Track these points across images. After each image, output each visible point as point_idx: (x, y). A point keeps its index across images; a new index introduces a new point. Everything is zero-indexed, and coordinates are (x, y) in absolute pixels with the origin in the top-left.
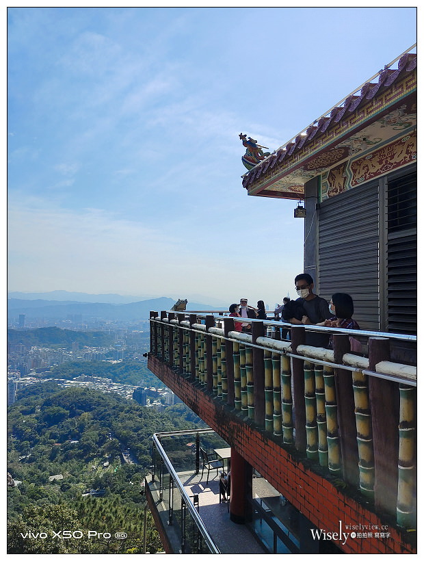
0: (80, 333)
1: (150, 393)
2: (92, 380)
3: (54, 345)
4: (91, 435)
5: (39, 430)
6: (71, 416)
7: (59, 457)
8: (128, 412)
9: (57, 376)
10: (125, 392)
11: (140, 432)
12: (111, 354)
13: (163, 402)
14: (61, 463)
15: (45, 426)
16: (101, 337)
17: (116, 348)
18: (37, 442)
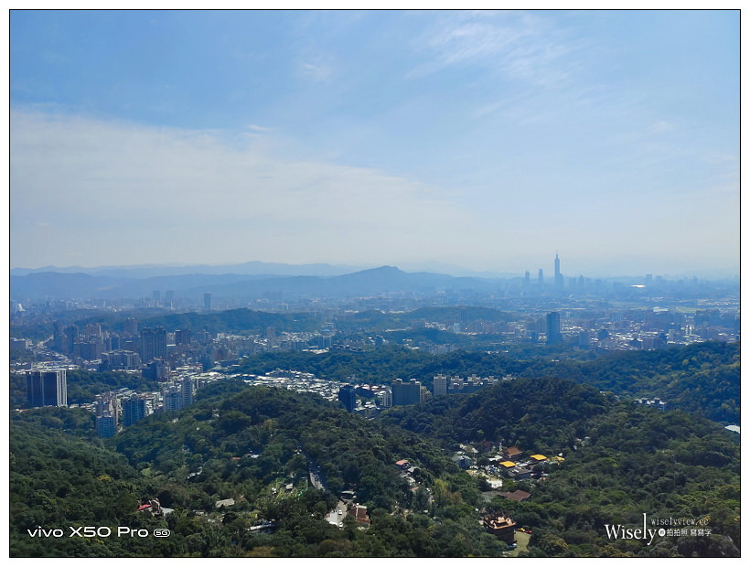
0: (277, 315)
1: (362, 392)
2: (290, 376)
3: (245, 332)
4: (275, 447)
5: (214, 440)
6: (253, 424)
7: (235, 476)
8: (322, 419)
9: (246, 371)
10: (331, 391)
11: (333, 446)
12: (315, 342)
13: (377, 403)
14: (236, 484)
15: (221, 436)
16: (304, 320)
17: (323, 333)
18: (211, 455)
